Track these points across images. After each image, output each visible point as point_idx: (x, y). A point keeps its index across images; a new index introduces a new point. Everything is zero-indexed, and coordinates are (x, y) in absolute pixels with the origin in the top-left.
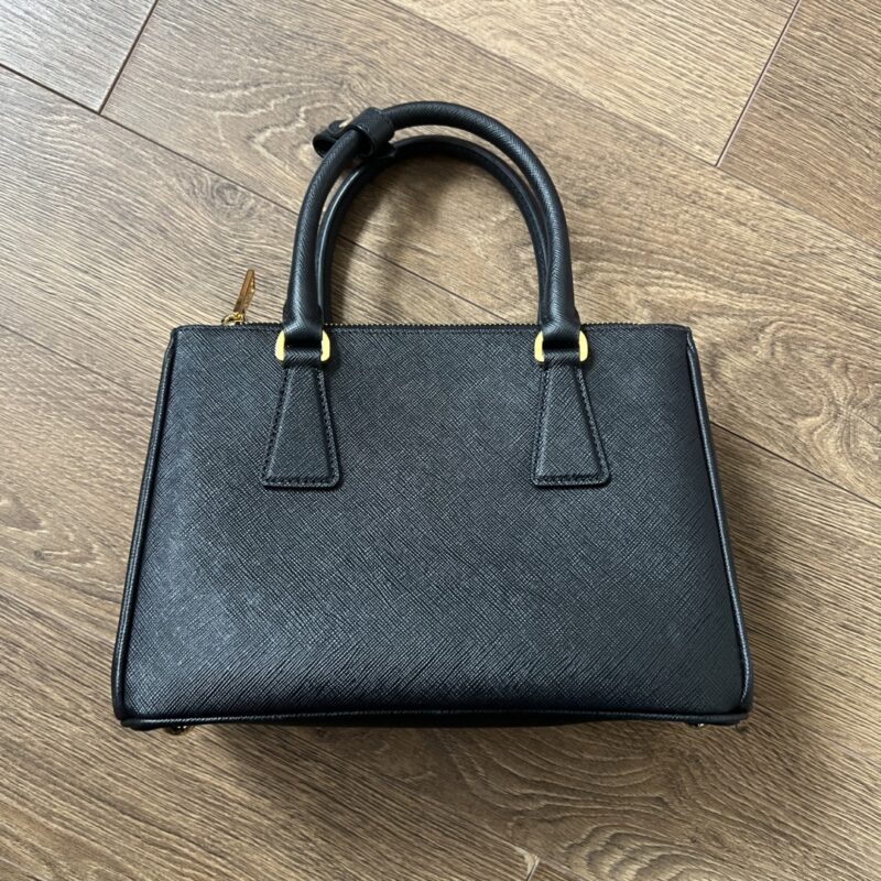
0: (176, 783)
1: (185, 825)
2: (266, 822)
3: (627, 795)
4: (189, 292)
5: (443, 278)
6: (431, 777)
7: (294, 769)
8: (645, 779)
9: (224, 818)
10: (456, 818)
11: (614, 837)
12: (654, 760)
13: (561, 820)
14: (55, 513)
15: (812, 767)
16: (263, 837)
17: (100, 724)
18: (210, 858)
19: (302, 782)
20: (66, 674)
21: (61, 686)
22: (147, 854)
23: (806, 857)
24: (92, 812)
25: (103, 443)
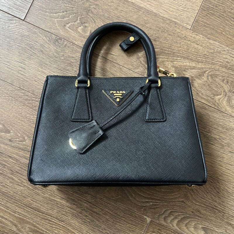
0: (50, 202)
1: (53, 213)
2: (75, 212)
3: (174, 200)
4: (50, 68)
5: (118, 61)
6: (120, 197)
7: (82, 196)
8: (178, 196)
9: (64, 211)
10: (127, 209)
11: (171, 212)
12: (181, 190)
13: (156, 208)
14: (14, 129)
15: (224, 191)
16: (74, 216)
17: (28, 186)
18: (60, 222)
19: (85, 200)
20: (19, 173)
21: (17, 176)
22: (43, 222)
23: (223, 216)
24: (27, 211)
25: (27, 109)
